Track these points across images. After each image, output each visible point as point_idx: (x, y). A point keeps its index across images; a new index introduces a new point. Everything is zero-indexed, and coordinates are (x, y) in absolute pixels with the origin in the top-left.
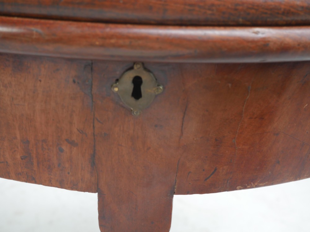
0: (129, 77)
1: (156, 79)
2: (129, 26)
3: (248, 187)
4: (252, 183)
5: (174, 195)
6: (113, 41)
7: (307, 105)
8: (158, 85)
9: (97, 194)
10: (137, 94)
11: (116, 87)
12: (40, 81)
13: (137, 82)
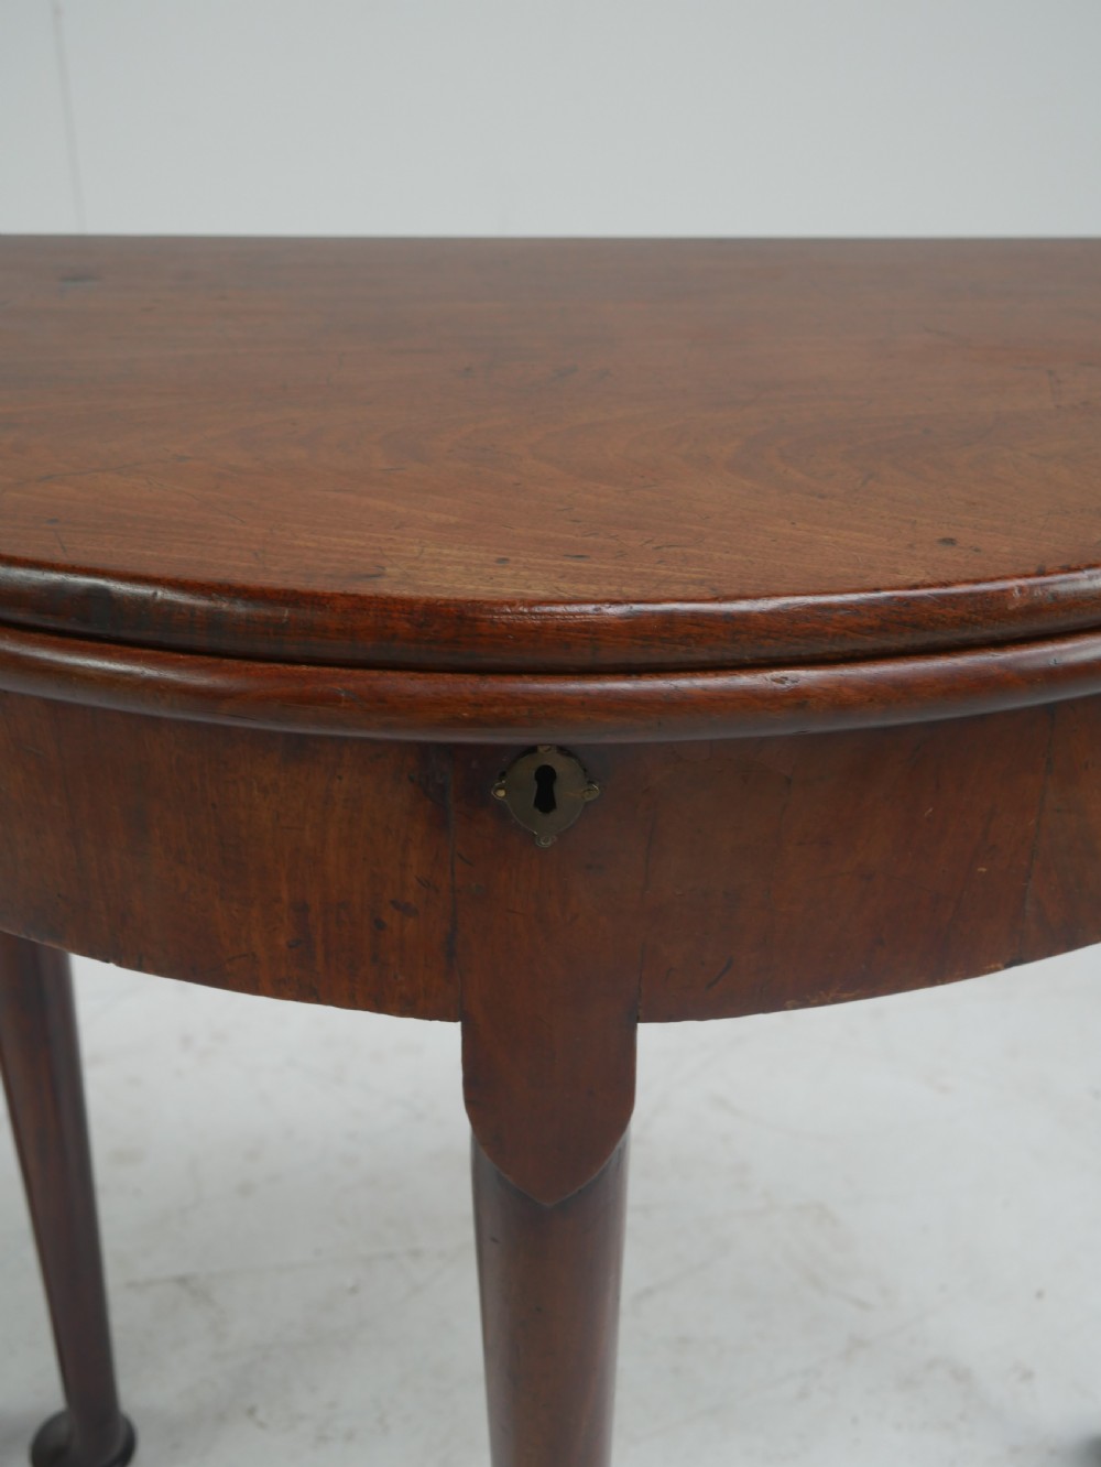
0: (526, 770)
1: (585, 770)
2: (526, 677)
3: (815, 1001)
4: (822, 992)
5: (639, 1025)
6: (496, 710)
7: (931, 810)
8: (590, 782)
9: (459, 1024)
10: (546, 801)
11: (500, 788)
12: (340, 778)
13: (546, 777)
